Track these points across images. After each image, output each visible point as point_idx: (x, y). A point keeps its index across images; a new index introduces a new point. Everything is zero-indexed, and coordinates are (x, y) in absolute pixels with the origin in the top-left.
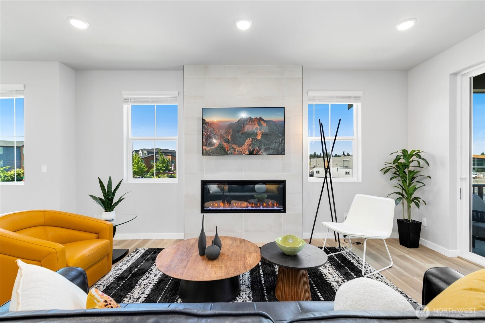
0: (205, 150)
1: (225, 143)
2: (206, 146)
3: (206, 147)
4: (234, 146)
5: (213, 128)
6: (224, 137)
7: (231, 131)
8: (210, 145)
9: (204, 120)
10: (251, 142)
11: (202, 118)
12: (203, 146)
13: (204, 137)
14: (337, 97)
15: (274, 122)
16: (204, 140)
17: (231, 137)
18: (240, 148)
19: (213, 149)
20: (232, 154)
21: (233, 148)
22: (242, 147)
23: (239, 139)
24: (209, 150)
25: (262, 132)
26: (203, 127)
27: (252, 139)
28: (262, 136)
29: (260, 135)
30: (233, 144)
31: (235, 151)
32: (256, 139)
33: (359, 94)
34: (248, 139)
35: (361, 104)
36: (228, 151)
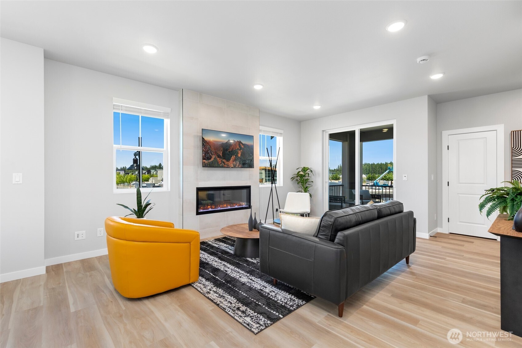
0: (205, 163)
1: (218, 158)
2: (205, 159)
3: (205, 161)
4: (224, 160)
5: (210, 146)
6: (217, 153)
7: (222, 149)
8: (208, 159)
9: (204, 138)
10: (235, 158)
11: (202, 137)
12: (203, 159)
13: (204, 152)
14: (272, 132)
15: (248, 145)
16: (204, 155)
17: (222, 153)
18: (228, 162)
19: (210, 162)
20: (222, 167)
21: (224, 162)
22: (229, 161)
23: (227, 156)
24: (207, 163)
25: (241, 152)
26: (203, 144)
27: (235, 156)
28: (241, 155)
29: (240, 154)
30: (224, 159)
31: (225, 165)
32: (238, 156)
33: (281, 131)
34: (233, 156)
35: (282, 137)
36: (220, 164)
